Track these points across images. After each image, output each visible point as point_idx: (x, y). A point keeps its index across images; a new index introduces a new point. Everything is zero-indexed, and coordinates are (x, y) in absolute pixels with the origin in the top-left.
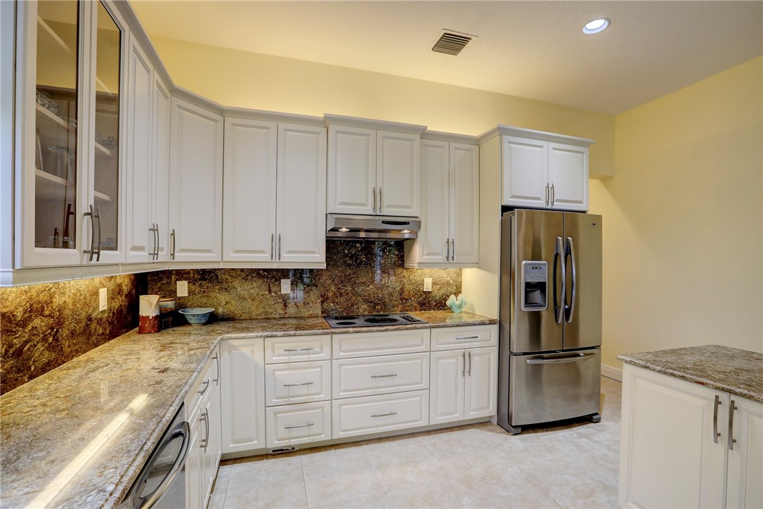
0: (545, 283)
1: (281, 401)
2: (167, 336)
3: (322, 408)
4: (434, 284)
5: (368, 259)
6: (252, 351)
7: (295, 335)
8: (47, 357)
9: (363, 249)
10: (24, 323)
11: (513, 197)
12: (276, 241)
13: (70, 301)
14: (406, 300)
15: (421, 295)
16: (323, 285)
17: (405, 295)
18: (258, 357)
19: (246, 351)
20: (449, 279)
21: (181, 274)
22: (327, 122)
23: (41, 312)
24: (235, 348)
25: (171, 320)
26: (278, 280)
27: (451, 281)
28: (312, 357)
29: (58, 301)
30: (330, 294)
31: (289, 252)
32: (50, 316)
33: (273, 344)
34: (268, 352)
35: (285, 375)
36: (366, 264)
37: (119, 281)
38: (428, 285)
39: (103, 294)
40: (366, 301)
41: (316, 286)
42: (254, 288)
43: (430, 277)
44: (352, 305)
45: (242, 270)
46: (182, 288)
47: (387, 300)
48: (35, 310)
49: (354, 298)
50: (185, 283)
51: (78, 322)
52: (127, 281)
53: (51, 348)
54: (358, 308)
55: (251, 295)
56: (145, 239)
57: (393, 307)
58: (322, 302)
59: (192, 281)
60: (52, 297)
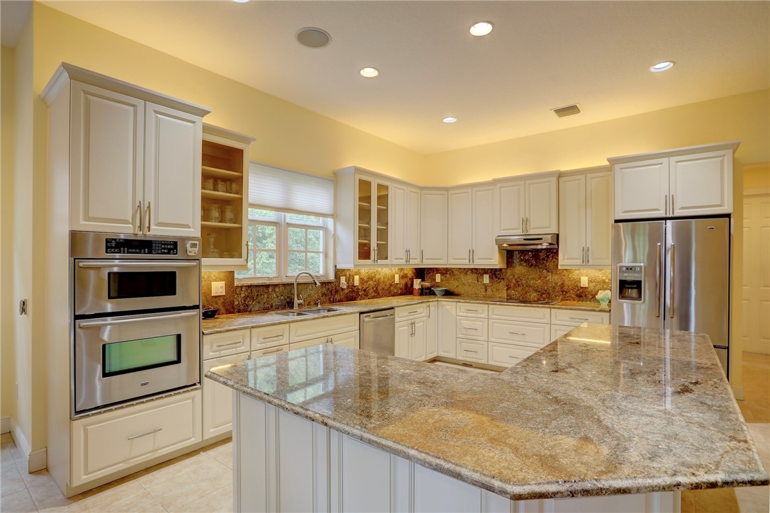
0: (641, 281)
1: (463, 336)
2: (425, 298)
3: (483, 345)
4: (590, 281)
5: (537, 263)
6: (451, 308)
7: (469, 303)
8: (373, 294)
9: (533, 256)
10: (367, 282)
11: (625, 212)
12: (472, 252)
13: (382, 278)
14: (566, 292)
15: (578, 290)
16: (507, 279)
17: (565, 289)
18: (453, 311)
19: (448, 307)
20: (604, 278)
21: (437, 270)
22: (495, 182)
23: (372, 279)
24: (444, 306)
25: (427, 292)
26: (482, 275)
27: (607, 280)
28: (479, 315)
29: (377, 277)
30: (512, 285)
31: (479, 259)
32: (375, 281)
33: (460, 306)
34: (458, 309)
35: (465, 323)
36: (536, 266)
37: (405, 272)
38: (584, 282)
39: (397, 277)
40: (536, 291)
41: (503, 279)
42: (471, 278)
43: (586, 276)
44: (526, 293)
45: (464, 269)
46: (438, 277)
47: (551, 292)
48: (370, 278)
49: (527, 288)
50: (439, 275)
51: (385, 285)
52: (410, 272)
53: (375, 292)
54: (530, 295)
55: (469, 283)
56: (403, 255)
57: (556, 296)
58: (507, 289)
59: (442, 274)
60: (376, 275)
